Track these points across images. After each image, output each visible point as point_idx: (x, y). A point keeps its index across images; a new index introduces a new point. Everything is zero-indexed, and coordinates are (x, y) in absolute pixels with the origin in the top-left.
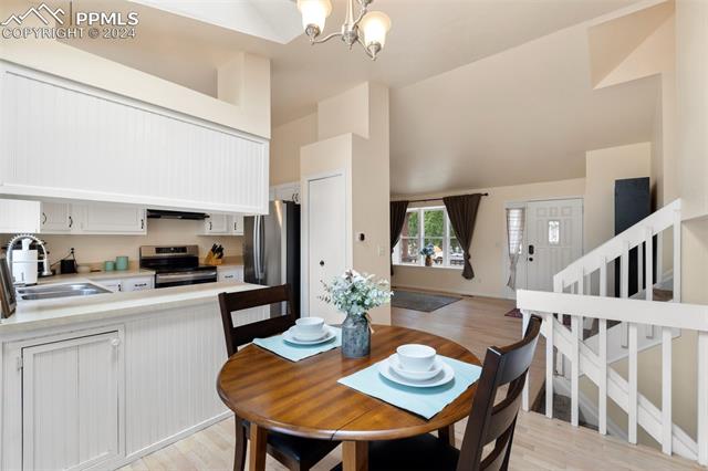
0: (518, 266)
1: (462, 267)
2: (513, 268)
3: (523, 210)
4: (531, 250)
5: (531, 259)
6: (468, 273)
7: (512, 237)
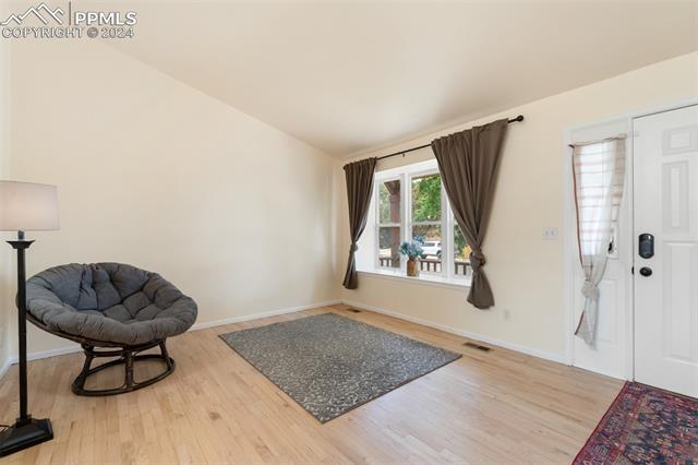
0: (605, 287)
1: (467, 282)
2: (592, 291)
3: (619, 141)
4: (646, 246)
5: (646, 272)
6: (481, 296)
7: (585, 215)
